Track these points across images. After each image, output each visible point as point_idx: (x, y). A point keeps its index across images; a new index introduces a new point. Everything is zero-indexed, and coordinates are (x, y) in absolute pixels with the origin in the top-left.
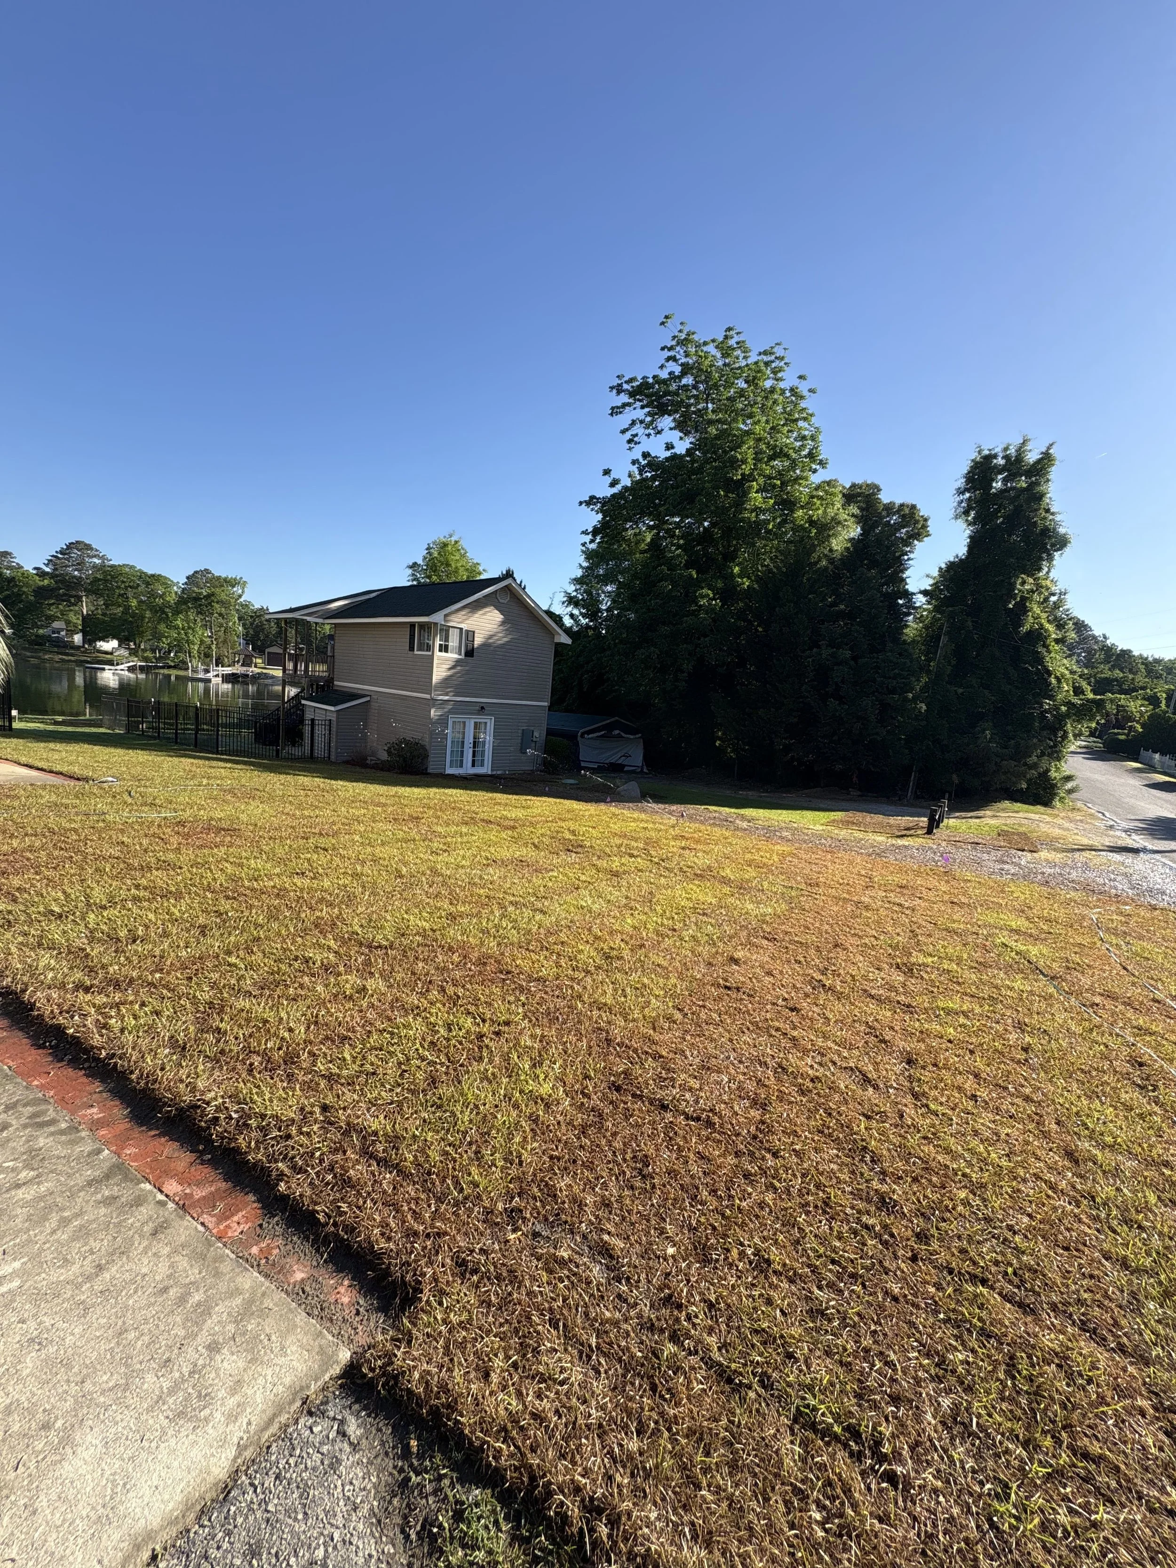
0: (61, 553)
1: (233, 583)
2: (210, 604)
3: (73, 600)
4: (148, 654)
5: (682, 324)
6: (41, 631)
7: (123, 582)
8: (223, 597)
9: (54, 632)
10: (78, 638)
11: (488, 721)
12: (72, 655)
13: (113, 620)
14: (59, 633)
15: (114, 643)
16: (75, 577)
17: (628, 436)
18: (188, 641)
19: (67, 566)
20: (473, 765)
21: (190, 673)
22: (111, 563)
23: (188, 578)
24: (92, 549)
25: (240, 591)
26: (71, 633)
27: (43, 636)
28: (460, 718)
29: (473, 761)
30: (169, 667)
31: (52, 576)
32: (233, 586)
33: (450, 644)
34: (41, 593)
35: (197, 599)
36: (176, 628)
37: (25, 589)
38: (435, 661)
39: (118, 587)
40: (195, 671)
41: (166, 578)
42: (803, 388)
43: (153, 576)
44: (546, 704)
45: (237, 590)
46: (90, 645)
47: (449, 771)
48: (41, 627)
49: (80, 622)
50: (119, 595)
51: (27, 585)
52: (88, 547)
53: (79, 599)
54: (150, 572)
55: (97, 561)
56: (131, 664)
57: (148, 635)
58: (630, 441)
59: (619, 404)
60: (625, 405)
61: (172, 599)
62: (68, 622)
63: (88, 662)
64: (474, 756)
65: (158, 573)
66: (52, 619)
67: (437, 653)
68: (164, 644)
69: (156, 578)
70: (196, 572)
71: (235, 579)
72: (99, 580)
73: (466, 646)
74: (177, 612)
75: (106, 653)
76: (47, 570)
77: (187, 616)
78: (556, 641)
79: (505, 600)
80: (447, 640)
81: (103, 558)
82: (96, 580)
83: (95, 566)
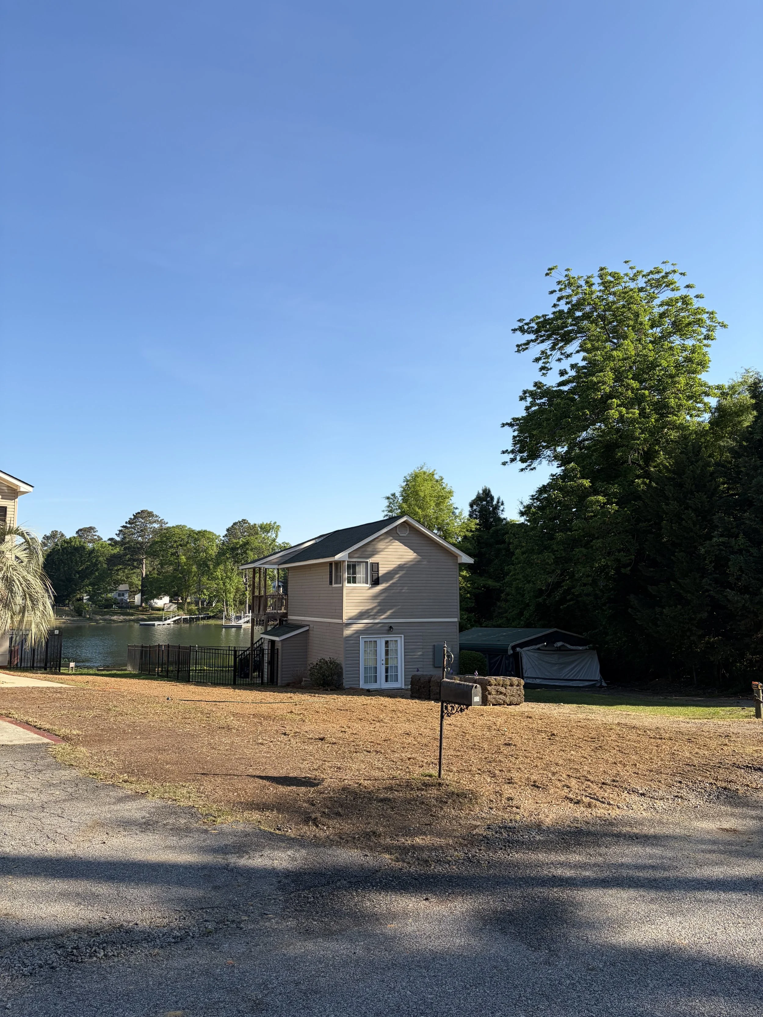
0: (130, 523)
1: (266, 528)
2: (245, 552)
3: (135, 564)
4: (193, 607)
5: (568, 270)
6: (109, 595)
7: (175, 542)
8: (256, 544)
9: (119, 595)
10: (138, 598)
11: (399, 639)
12: (132, 615)
13: (166, 578)
14: (123, 595)
15: (166, 599)
16: (138, 543)
17: (540, 364)
18: (225, 591)
19: (132, 534)
20: (387, 681)
21: (223, 622)
22: (167, 525)
23: (228, 530)
24: (153, 516)
25: (274, 536)
26: (133, 593)
27: (110, 599)
28: (372, 638)
29: (387, 677)
30: (209, 618)
31: (122, 543)
32: (268, 532)
33: (358, 576)
34: (113, 560)
35: (234, 549)
36: (216, 578)
37: (101, 559)
38: (345, 592)
39: (172, 547)
40: (228, 619)
41: (210, 532)
42: (691, 293)
43: (199, 532)
44: (456, 620)
45: (272, 535)
46: (146, 603)
47: (362, 685)
48: (111, 591)
49: (140, 583)
50: (172, 554)
51: (103, 554)
52: (150, 514)
53: (140, 562)
54: (197, 528)
55: (156, 526)
56: (177, 618)
57: (193, 589)
58: (542, 368)
59: (524, 342)
60: (528, 343)
61: (214, 551)
62: (131, 584)
63: (145, 620)
64: (387, 671)
65: (204, 529)
66: (118, 583)
67: (346, 584)
68: (205, 596)
69: (202, 534)
70: (235, 524)
71: (270, 524)
72: (157, 542)
73: (372, 576)
74: (217, 564)
75: (159, 609)
76: (118, 539)
77: (225, 566)
78: (459, 561)
79: (405, 533)
80: (354, 573)
81: (161, 522)
82: (155, 543)
83: (154, 531)
